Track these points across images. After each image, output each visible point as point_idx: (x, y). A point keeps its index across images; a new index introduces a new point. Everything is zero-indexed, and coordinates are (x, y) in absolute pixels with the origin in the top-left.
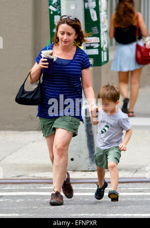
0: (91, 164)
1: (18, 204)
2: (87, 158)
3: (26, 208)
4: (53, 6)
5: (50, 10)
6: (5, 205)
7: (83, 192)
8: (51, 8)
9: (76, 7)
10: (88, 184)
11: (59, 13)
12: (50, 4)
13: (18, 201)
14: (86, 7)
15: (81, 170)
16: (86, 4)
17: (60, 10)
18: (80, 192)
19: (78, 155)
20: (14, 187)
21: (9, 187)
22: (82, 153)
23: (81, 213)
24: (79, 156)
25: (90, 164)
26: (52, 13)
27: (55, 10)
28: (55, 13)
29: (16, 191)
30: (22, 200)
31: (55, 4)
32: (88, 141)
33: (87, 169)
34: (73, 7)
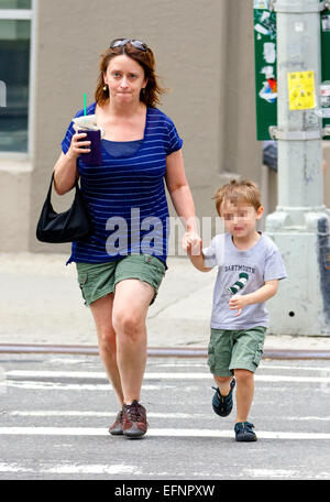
0: (327, 323)
1: (189, 395)
2: (319, 312)
3: (203, 403)
4: (262, 24)
5: (256, 33)
6: (163, 396)
7: (310, 376)
8: (259, 28)
9: (305, 27)
10: (320, 361)
11: (272, 38)
12: (256, 22)
13: (188, 389)
14: (324, 27)
15: (307, 333)
16: (324, 22)
17: (274, 33)
18: (305, 376)
19: (302, 306)
20: (181, 363)
21: (171, 363)
22: (310, 302)
23: (305, 415)
24: (305, 309)
25: (324, 324)
26: (259, 37)
27: (265, 32)
28: (266, 39)
29: (184, 370)
30: (196, 388)
31: (265, 21)
32: (322, 279)
33: (319, 333)
34: (299, 28)
